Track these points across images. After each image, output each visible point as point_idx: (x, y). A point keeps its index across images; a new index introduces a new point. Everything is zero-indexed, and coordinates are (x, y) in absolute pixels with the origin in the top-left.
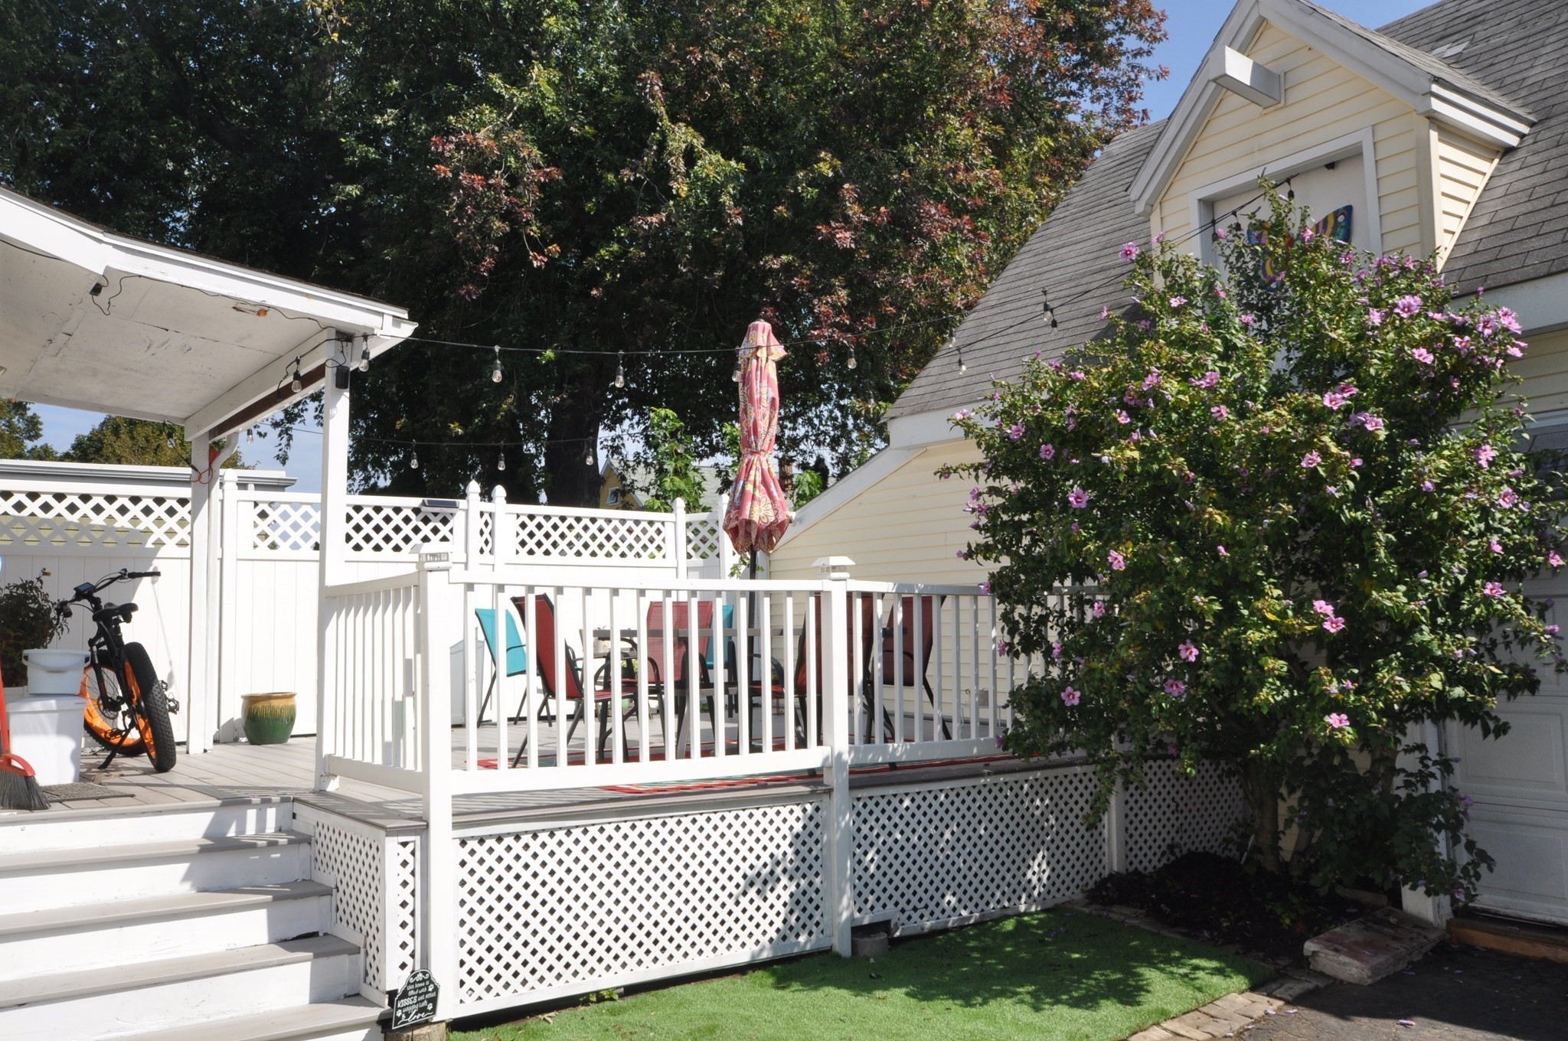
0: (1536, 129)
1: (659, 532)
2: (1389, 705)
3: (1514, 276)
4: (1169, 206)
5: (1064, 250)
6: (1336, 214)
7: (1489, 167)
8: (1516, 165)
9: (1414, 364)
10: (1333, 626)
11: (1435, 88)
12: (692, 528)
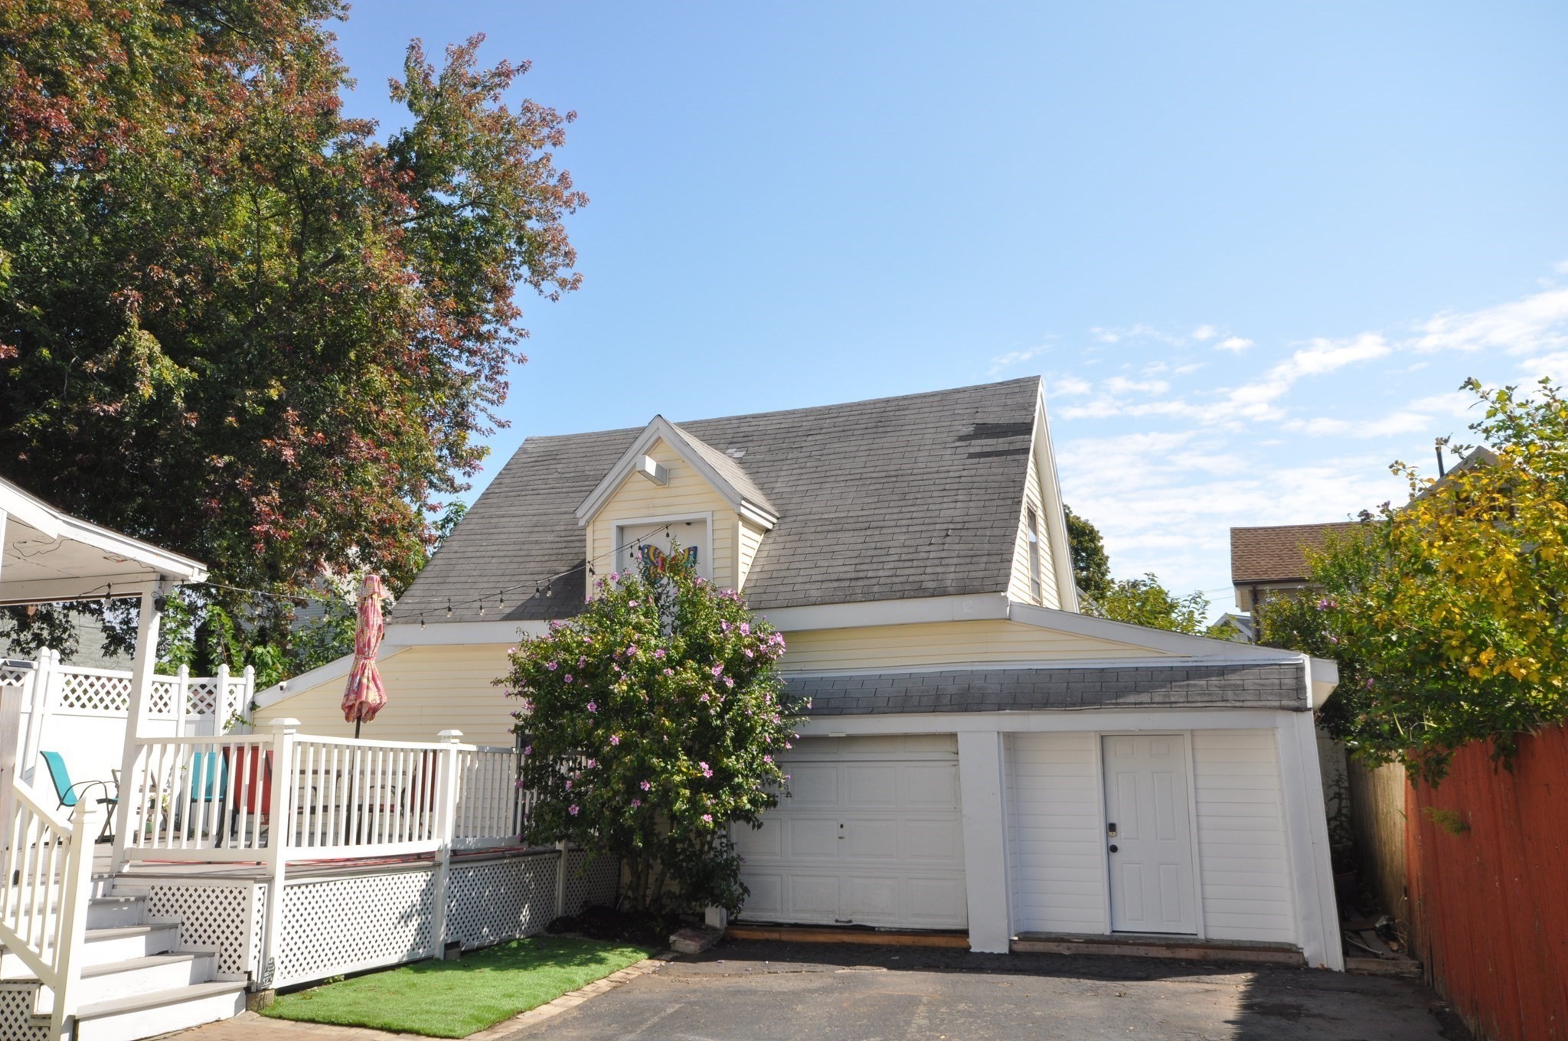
0: (780, 521)
1: (166, 691)
2: (726, 811)
3: (773, 604)
4: (599, 525)
5: (505, 519)
6: (689, 549)
7: (759, 538)
8: (771, 540)
9: (744, 655)
10: (708, 774)
11: (743, 502)
12: (193, 689)
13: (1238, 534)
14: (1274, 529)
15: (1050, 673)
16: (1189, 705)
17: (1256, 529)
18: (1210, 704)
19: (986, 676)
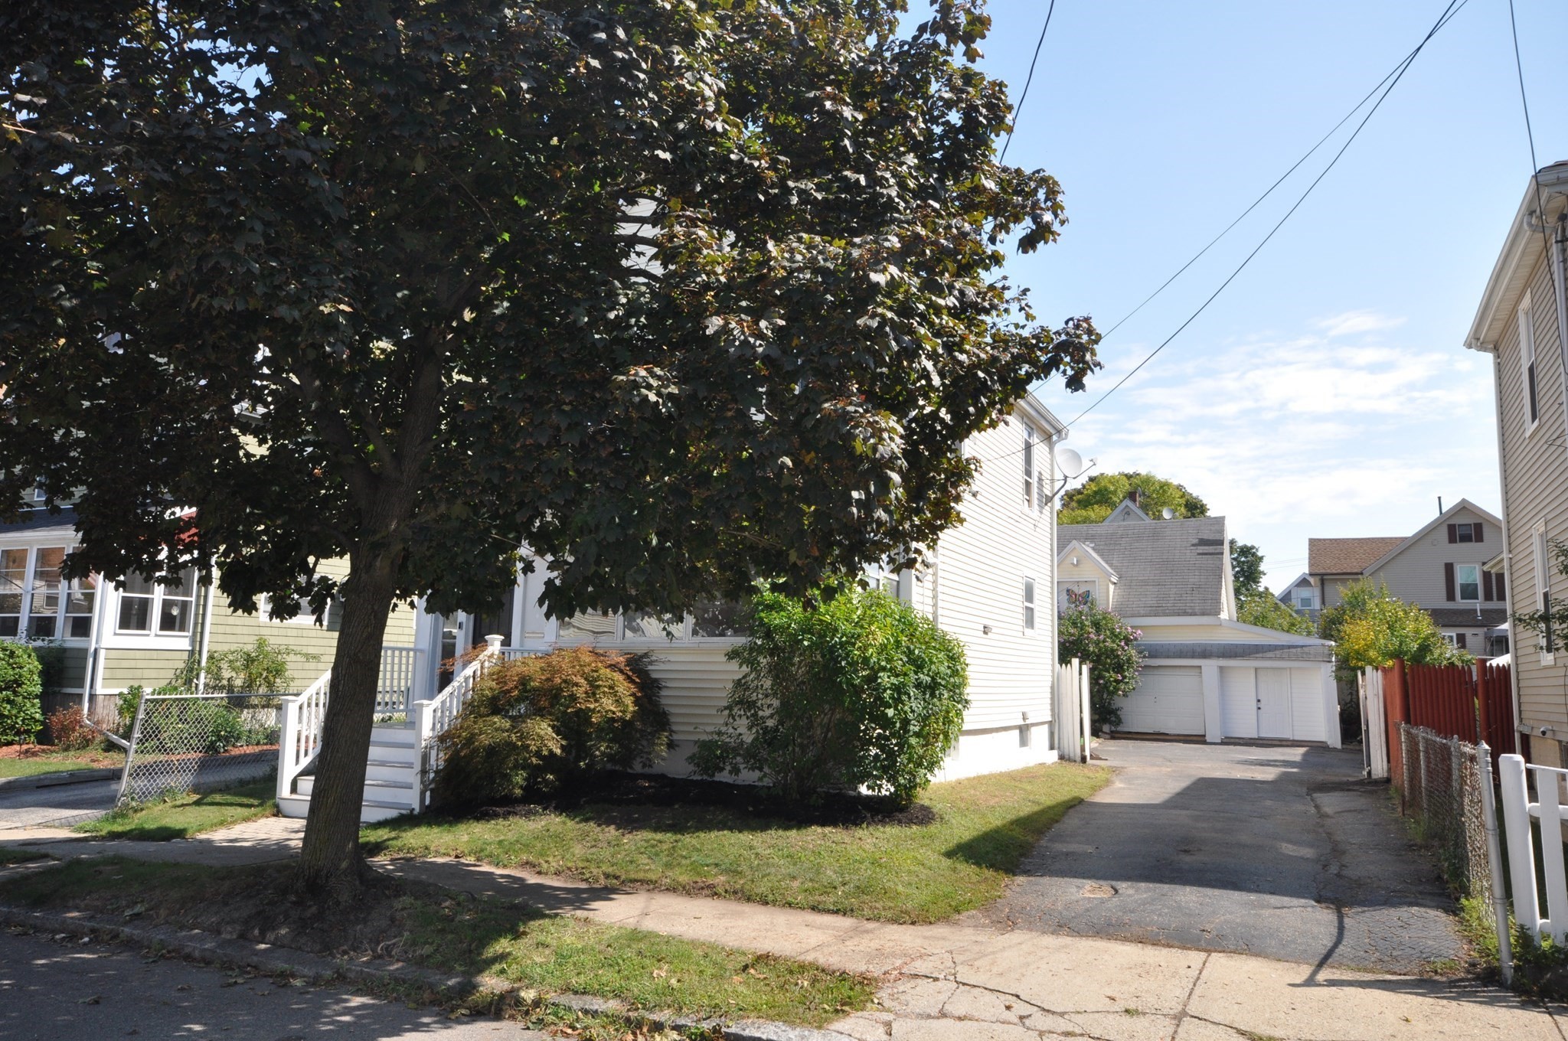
8: (1122, 591)
13: (1313, 543)
14: (1336, 540)
15: (1237, 645)
16: (1289, 659)
17: (1324, 540)
18: (1297, 658)
19: (1212, 645)
